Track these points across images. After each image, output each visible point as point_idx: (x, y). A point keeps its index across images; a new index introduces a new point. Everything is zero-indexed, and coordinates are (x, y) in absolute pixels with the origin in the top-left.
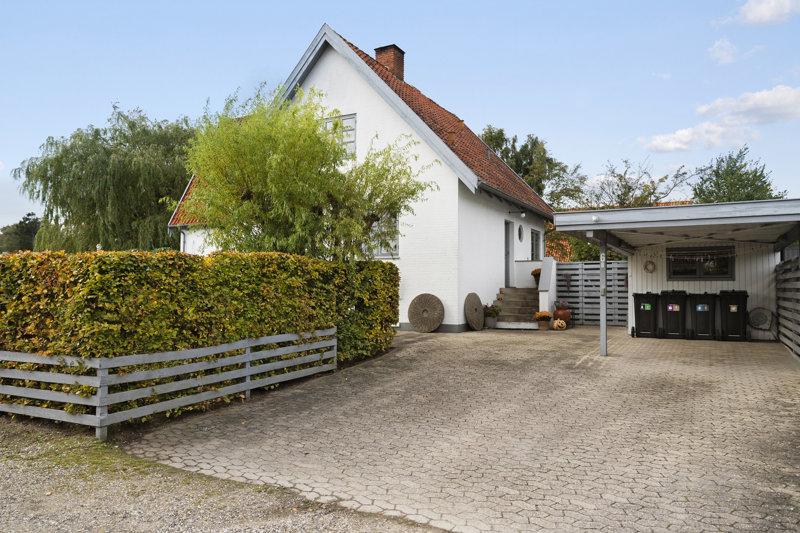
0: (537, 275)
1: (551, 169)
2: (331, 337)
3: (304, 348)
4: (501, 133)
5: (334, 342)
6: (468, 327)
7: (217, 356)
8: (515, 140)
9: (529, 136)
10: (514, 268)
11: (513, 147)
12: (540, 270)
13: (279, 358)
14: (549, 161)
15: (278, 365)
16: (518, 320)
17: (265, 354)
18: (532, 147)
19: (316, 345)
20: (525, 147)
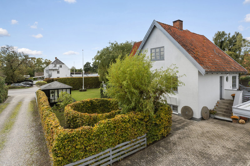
0: (233, 96)
1: (244, 43)
2: (145, 137)
3: (133, 144)
4: (223, 32)
5: (145, 139)
6: (202, 119)
7: (99, 156)
8: (229, 34)
9: (235, 32)
10: (224, 92)
11: (229, 36)
12: (235, 94)
13: (123, 150)
14: (244, 40)
15: (122, 152)
16: (224, 116)
17: (117, 150)
18: (237, 36)
19: (138, 142)
20: (234, 36)
